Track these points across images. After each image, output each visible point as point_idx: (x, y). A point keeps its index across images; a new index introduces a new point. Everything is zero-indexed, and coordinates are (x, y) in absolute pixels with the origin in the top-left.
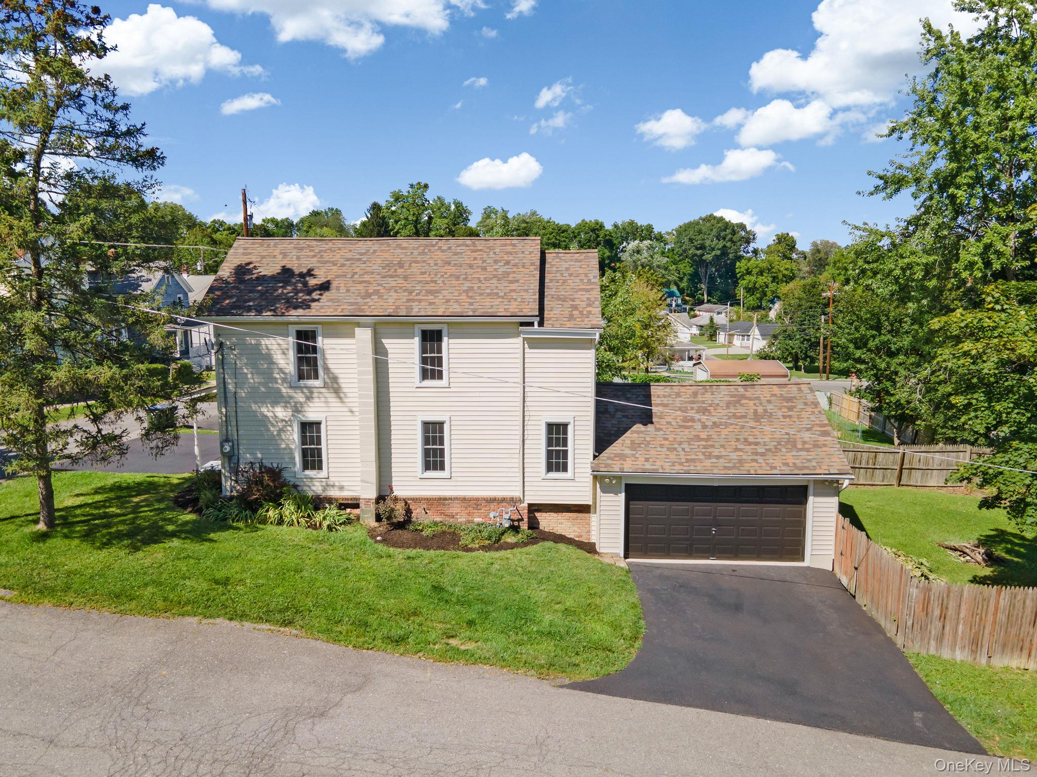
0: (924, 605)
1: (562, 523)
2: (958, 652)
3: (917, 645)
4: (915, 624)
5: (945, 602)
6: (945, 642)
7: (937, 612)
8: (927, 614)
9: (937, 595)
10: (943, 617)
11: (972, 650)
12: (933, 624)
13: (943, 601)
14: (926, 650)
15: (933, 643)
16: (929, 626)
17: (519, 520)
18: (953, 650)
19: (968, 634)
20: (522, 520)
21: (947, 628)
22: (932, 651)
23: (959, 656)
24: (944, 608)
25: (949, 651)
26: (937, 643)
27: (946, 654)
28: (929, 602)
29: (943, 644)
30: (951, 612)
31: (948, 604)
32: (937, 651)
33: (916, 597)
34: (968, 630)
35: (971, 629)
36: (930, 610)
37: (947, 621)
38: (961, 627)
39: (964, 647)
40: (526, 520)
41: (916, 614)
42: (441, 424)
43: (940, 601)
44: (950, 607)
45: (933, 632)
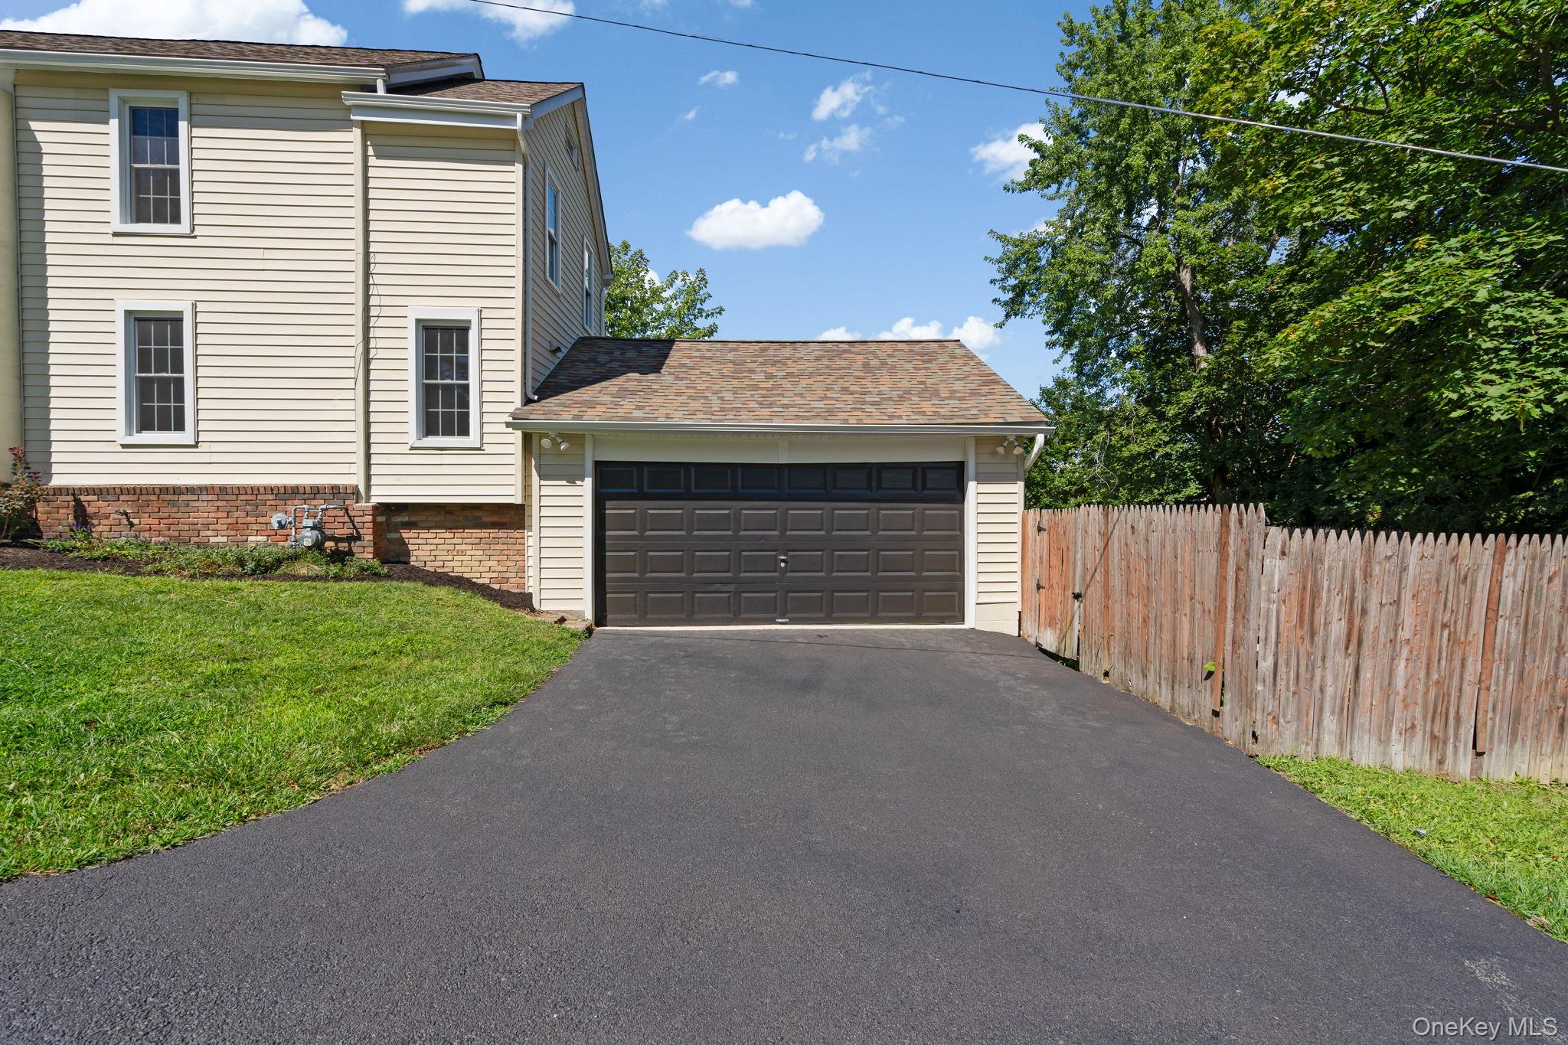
0: (1302, 606)
1: (463, 553)
2: (1396, 747)
3: (1289, 732)
4: (1282, 669)
5: (1359, 594)
6: (1362, 719)
7: (1338, 629)
8: (1313, 634)
9: (1337, 573)
10: (1354, 640)
11: (1434, 737)
12: (1328, 663)
13: (1353, 590)
14: (1312, 744)
15: (1330, 723)
16: (1318, 672)
17: (351, 539)
18: (1385, 741)
19: (1421, 687)
20: (359, 538)
21: (1366, 675)
22: (1329, 747)
23: (1400, 757)
24: (1356, 611)
25: (1374, 742)
26: (1340, 722)
27: (1366, 755)
28: (1315, 595)
29: (1358, 722)
30: (1375, 621)
31: (1365, 600)
32: (1341, 744)
33: (1282, 581)
34: (1422, 674)
35: (1428, 673)
36: (1319, 617)
37: (1366, 648)
38: (1401, 667)
39: (1413, 726)
40: (368, 538)
41: (1283, 639)
42: (175, 320)
43: (1347, 592)
44: (1373, 606)
45: (1330, 691)
